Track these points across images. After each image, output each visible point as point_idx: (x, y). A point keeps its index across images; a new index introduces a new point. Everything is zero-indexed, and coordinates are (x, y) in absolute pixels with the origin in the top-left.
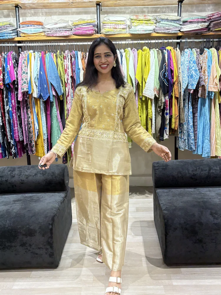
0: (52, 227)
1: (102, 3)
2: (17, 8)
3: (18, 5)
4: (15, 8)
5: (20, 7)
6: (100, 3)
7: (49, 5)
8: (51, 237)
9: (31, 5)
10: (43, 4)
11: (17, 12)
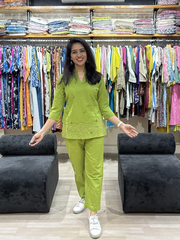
0: (46, 180)
1: (95, 10)
2: (28, 12)
3: (29, 10)
4: (27, 12)
5: (31, 11)
6: (93, 10)
7: (53, 10)
8: (45, 189)
9: (40, 10)
10: (49, 10)
11: (29, 15)
